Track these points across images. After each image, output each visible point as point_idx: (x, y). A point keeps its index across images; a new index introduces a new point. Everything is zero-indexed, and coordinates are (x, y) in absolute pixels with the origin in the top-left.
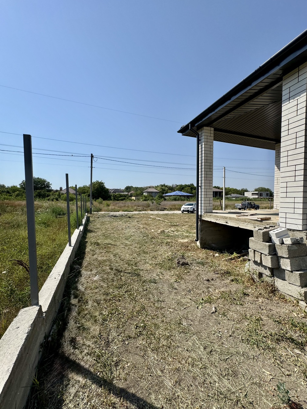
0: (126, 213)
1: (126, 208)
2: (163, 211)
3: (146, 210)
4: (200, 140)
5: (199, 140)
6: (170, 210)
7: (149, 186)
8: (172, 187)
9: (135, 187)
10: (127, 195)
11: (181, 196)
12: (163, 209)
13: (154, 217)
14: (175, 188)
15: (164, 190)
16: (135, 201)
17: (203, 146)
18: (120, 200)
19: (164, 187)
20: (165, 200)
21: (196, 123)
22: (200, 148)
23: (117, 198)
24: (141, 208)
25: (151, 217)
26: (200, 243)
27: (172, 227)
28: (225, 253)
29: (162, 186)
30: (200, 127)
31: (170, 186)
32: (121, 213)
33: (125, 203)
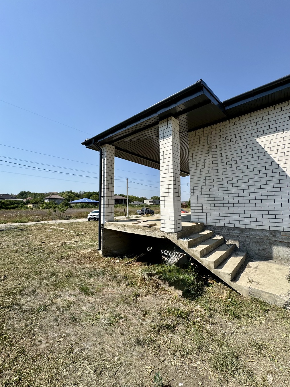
0: (17, 224)
1: (18, 219)
2: (68, 219)
3: (46, 220)
4: (103, 155)
5: (101, 155)
6: (75, 218)
7: (52, 192)
8: (79, 194)
9: (34, 193)
10: (22, 202)
11: (88, 203)
12: (67, 217)
13: (56, 227)
14: (82, 195)
15: (70, 197)
16: (32, 209)
17: (106, 160)
18: (10, 208)
19: (70, 194)
20: (71, 207)
21: (99, 140)
22: (103, 161)
23: (6, 206)
24: (39, 218)
25: (52, 227)
26: (102, 252)
27: (76, 237)
28: (125, 258)
29: (68, 192)
30: (103, 144)
31: (78, 193)
32: (8, 225)
33: (17, 212)
